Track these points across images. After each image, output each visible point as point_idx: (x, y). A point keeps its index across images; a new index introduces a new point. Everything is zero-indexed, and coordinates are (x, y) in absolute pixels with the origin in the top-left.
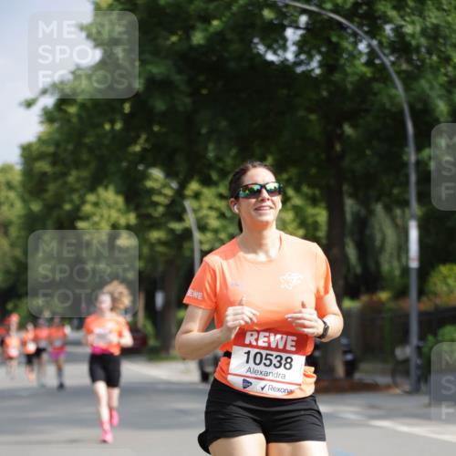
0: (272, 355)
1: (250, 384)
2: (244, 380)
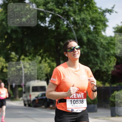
0: (78, 100)
1: (74, 110)
2: (72, 109)
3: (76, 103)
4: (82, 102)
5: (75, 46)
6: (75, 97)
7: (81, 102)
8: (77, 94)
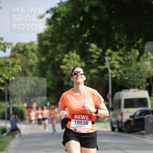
0: (82, 121)
1: (77, 130)
3: (79, 124)
4: (87, 124)
6: (79, 118)
7: (85, 123)
8: (82, 116)
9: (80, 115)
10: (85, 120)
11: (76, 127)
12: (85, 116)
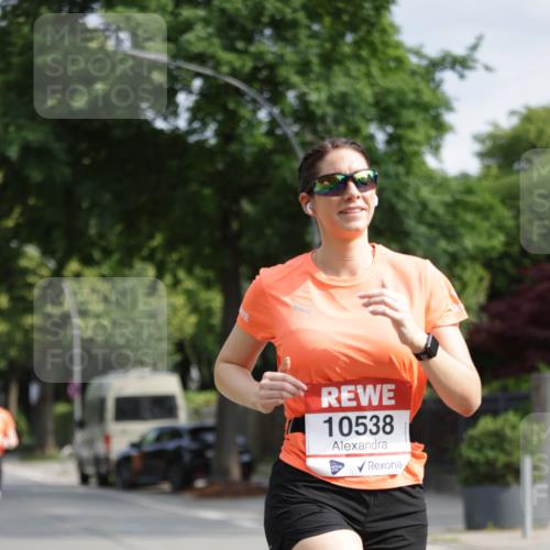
1: (343, 465)
2: (332, 462)
3: (353, 433)
4: (388, 429)
5: (353, 171)
6: (345, 404)
7: (381, 424)
8: (360, 389)
9: (352, 388)
10: (381, 407)
11: (336, 451)
12: (379, 387)
